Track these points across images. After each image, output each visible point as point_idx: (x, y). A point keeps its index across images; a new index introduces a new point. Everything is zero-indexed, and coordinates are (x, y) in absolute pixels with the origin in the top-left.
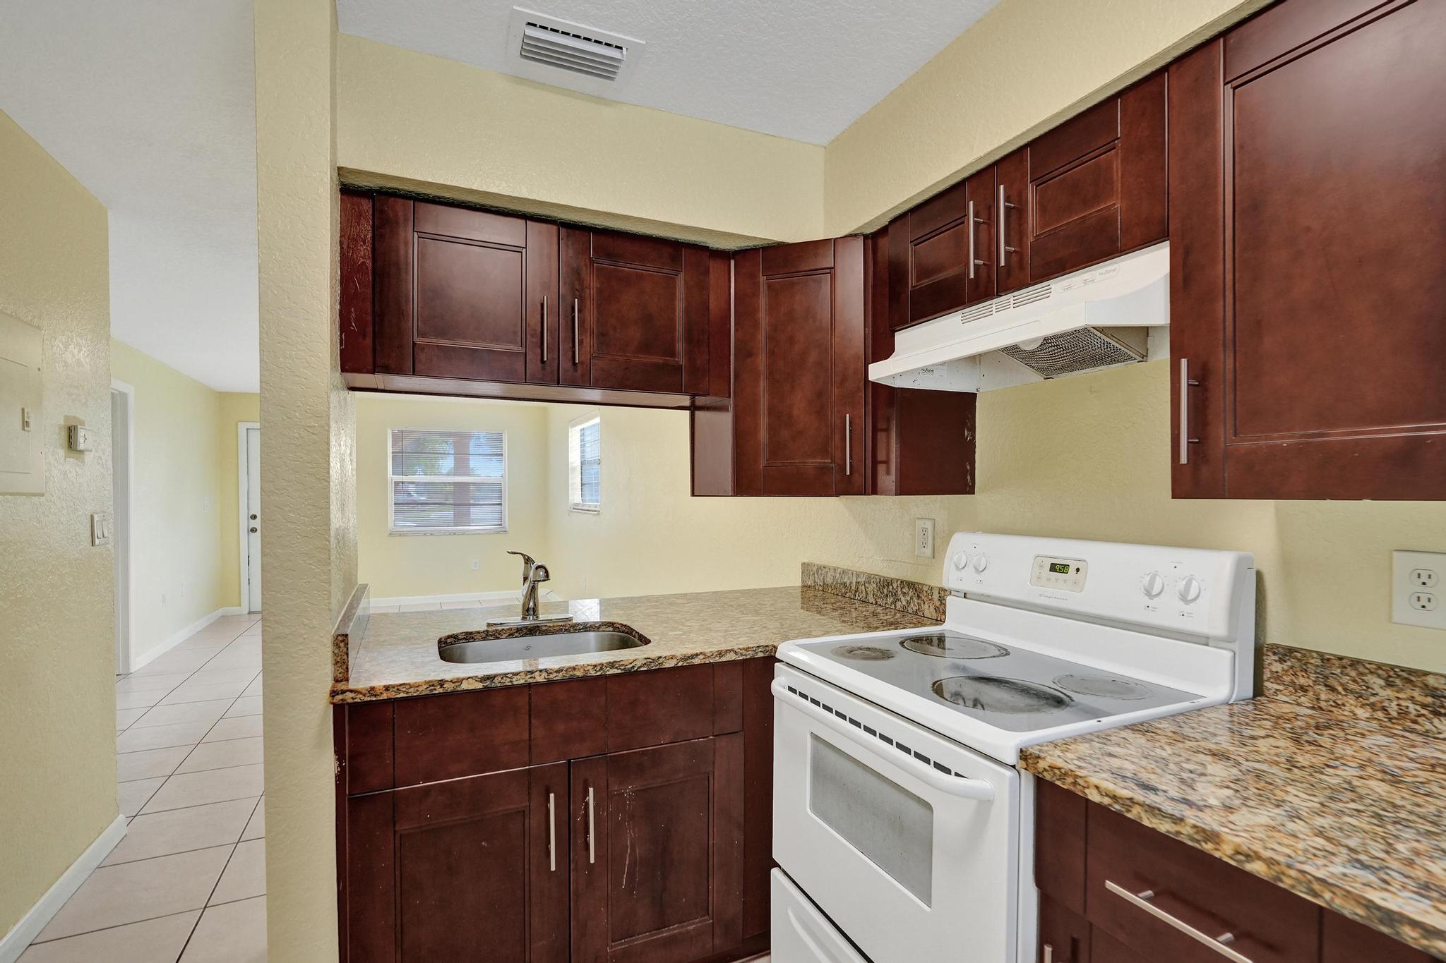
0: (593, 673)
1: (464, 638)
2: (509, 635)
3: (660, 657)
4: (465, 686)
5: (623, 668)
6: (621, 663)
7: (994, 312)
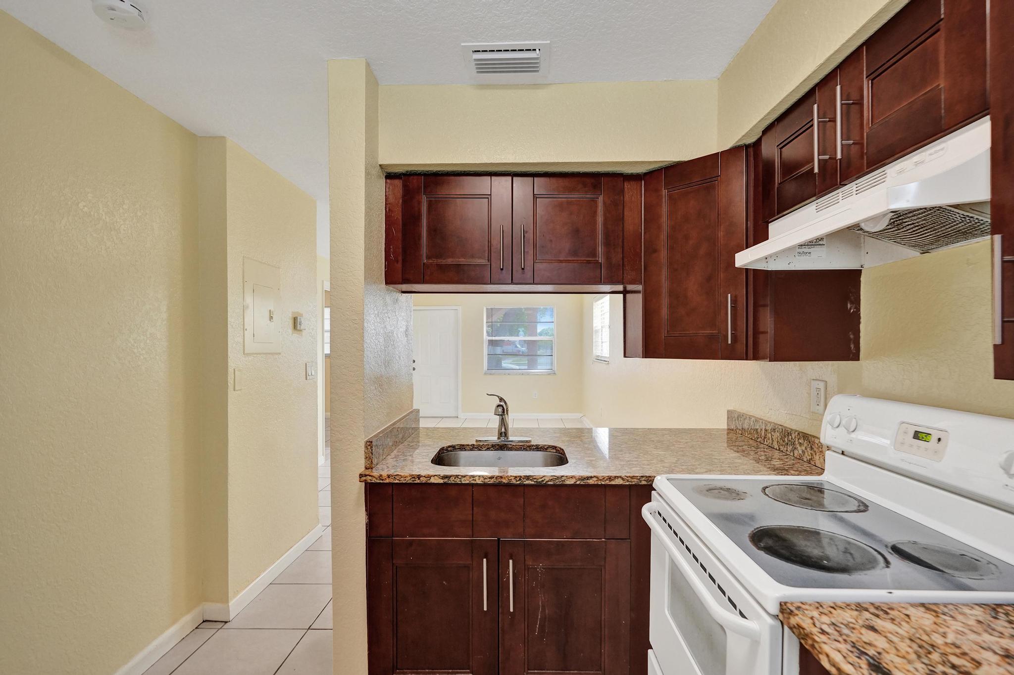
0: (514, 482)
1: (459, 448)
2: (488, 449)
3: (563, 476)
4: (433, 480)
5: (535, 480)
6: (534, 477)
7: (840, 200)
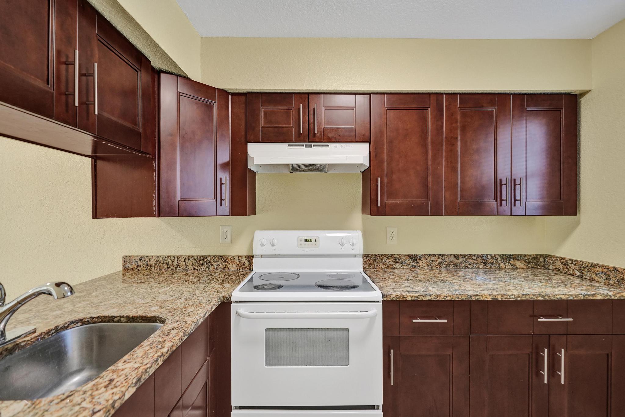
0: (179, 344)
6: (187, 331)
7: (304, 147)
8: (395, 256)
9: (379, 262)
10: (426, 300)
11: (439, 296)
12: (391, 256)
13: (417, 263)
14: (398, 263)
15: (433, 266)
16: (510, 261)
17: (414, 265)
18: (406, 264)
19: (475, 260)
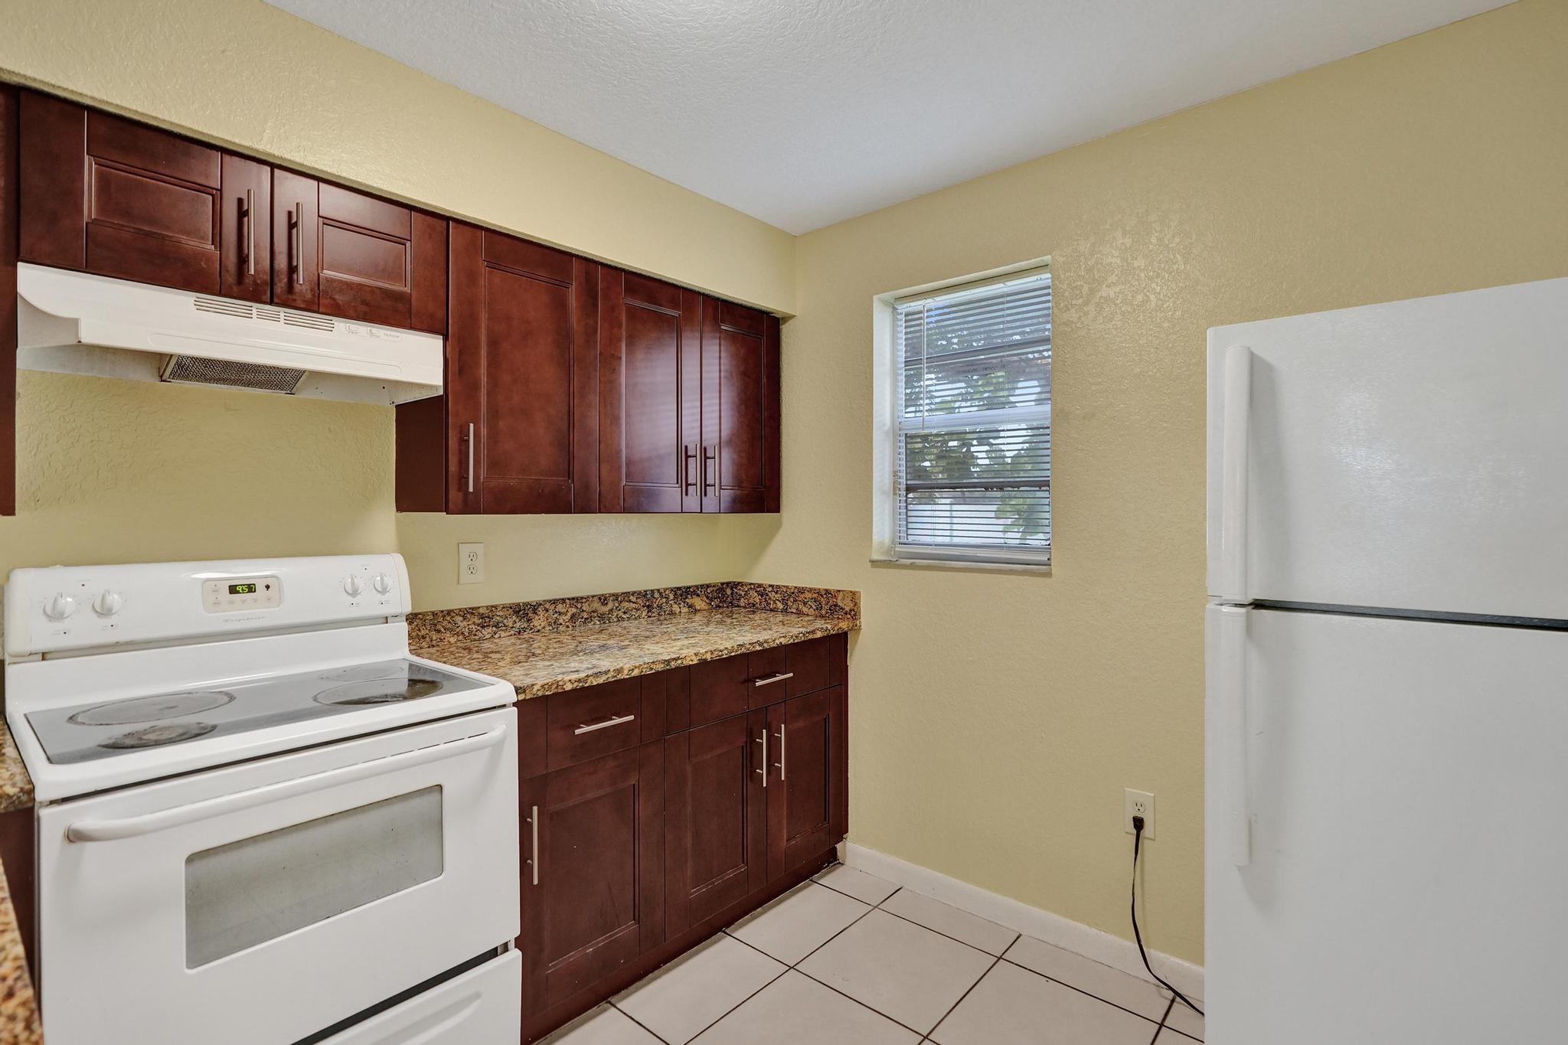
7: (254, 316)
8: (481, 611)
9: (442, 630)
10: (598, 684)
11: (619, 671)
12: (471, 611)
13: (528, 621)
14: (487, 626)
15: (561, 624)
16: (686, 598)
17: (523, 627)
18: (505, 626)
19: (634, 603)
